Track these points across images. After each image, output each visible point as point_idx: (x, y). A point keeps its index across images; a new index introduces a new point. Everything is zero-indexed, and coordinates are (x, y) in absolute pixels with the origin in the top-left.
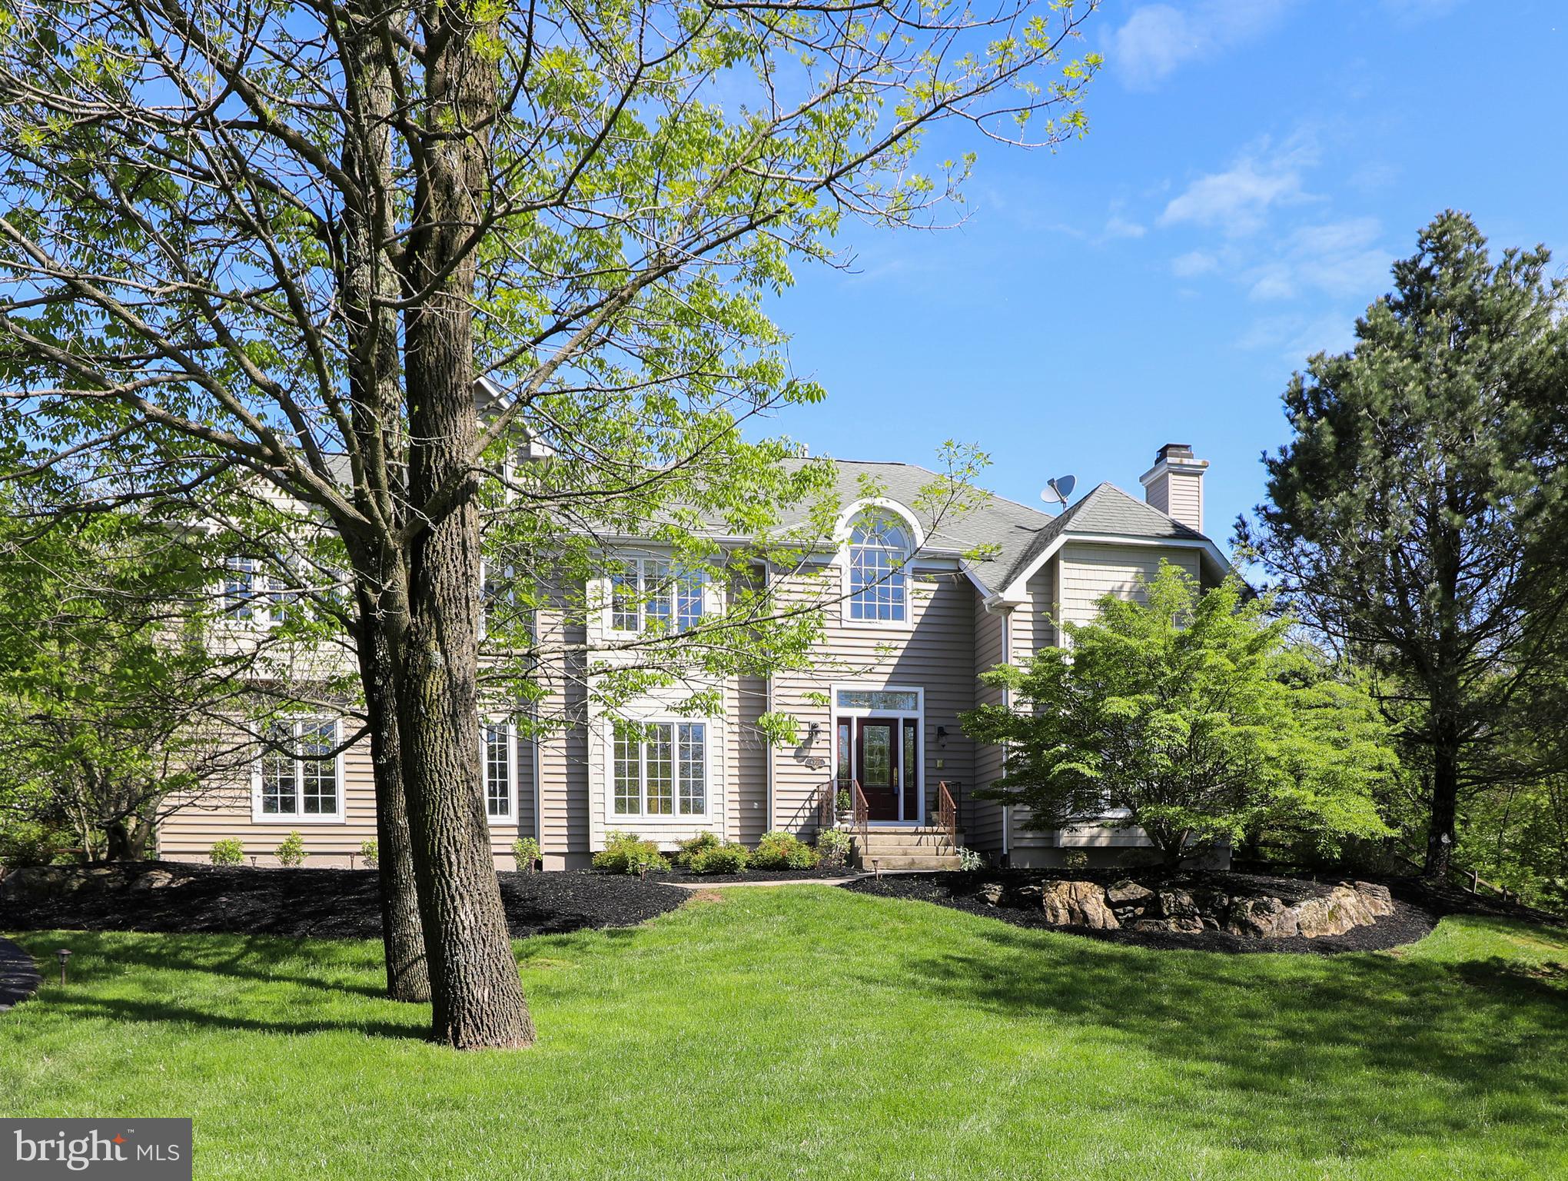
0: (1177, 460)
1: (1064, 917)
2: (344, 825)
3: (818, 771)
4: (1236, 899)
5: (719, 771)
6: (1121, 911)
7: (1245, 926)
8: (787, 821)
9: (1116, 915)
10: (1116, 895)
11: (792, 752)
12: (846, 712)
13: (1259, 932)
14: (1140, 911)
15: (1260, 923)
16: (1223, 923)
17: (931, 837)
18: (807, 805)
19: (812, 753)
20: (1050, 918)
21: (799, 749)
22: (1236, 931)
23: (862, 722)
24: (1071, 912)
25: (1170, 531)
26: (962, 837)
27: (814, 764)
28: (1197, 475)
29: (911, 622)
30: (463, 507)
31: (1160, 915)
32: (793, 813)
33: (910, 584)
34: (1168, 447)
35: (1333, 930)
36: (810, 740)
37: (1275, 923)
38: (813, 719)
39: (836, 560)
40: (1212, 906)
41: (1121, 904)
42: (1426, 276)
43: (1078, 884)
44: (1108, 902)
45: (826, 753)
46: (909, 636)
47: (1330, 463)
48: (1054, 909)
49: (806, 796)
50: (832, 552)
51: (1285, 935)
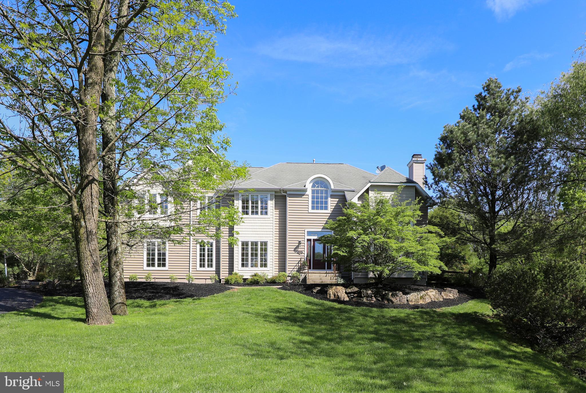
0: (416, 159)
1: (332, 297)
2: (168, 271)
3: (301, 255)
4: (386, 292)
5: (272, 255)
6: (350, 295)
7: (389, 300)
8: (291, 270)
9: (348, 296)
10: (349, 290)
11: (293, 249)
12: (309, 237)
13: (393, 302)
14: (355, 295)
15: (393, 299)
16: (382, 299)
17: (330, 274)
18: (297, 265)
19: (299, 250)
20: (328, 297)
21: (296, 248)
22: (386, 302)
23: (314, 240)
24: (335, 295)
25: (405, 181)
26: (341, 274)
27: (300, 253)
28: (423, 163)
29: (329, 211)
30: (91, 185)
31: (361, 297)
32: (293, 267)
33: (329, 199)
34: (414, 155)
35: (421, 302)
36: (298, 246)
37: (398, 299)
38: (299, 240)
39: (307, 193)
40: (379, 294)
41: (350, 293)
42: (484, 98)
43: (338, 287)
44: (346, 293)
45: (303, 250)
46: (329, 215)
47: (445, 158)
48: (330, 294)
49: (297, 262)
50: (306, 191)
51: (402, 303)
